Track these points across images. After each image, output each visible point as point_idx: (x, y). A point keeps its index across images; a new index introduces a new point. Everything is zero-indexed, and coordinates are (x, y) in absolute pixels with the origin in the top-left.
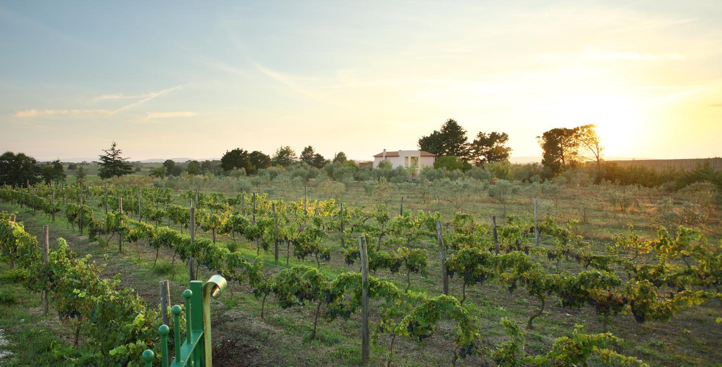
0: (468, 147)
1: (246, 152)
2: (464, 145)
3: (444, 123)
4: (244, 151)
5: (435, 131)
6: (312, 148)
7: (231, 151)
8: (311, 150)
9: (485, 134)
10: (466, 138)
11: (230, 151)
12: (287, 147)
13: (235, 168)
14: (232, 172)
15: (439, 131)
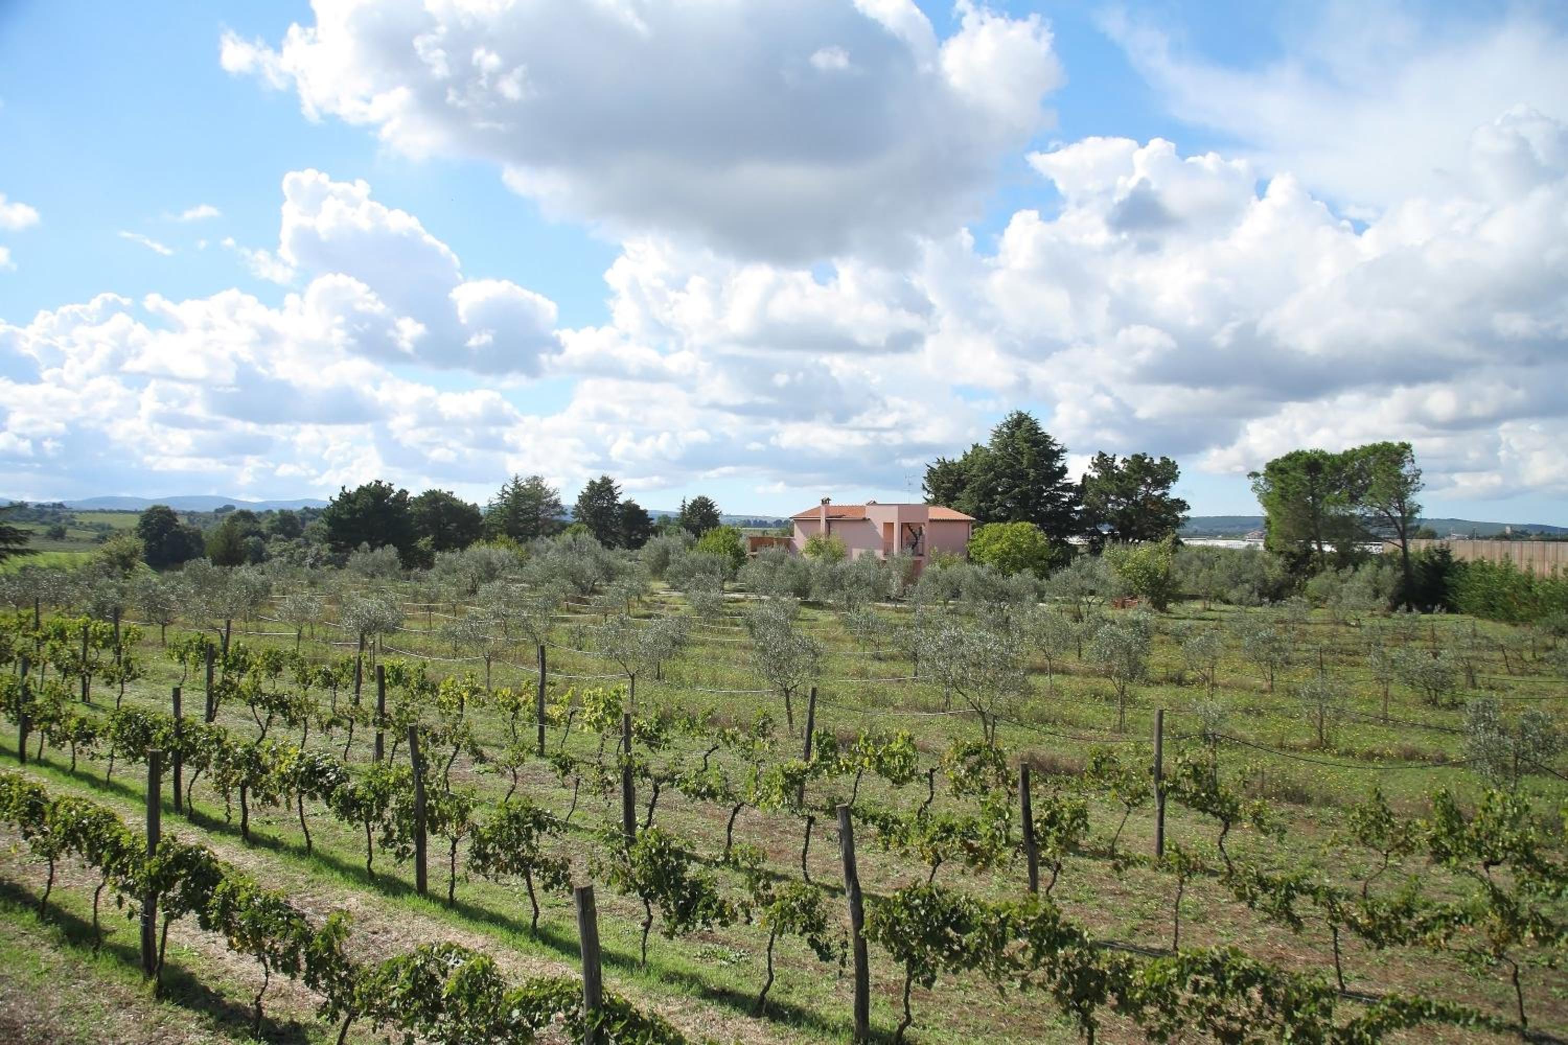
0: (1067, 496)
1: (403, 493)
2: (1057, 489)
3: (999, 424)
4: (396, 489)
5: (975, 447)
6: (614, 485)
7: (354, 490)
8: (610, 490)
9: (1114, 460)
10: (1064, 470)
11: (352, 488)
12: (536, 478)
13: (365, 544)
14: (356, 558)
15: (988, 446)
